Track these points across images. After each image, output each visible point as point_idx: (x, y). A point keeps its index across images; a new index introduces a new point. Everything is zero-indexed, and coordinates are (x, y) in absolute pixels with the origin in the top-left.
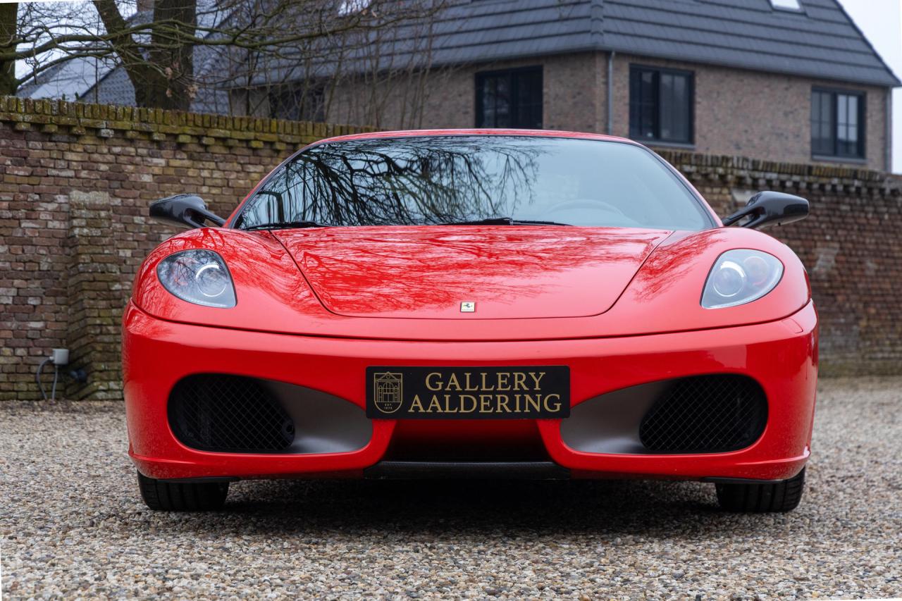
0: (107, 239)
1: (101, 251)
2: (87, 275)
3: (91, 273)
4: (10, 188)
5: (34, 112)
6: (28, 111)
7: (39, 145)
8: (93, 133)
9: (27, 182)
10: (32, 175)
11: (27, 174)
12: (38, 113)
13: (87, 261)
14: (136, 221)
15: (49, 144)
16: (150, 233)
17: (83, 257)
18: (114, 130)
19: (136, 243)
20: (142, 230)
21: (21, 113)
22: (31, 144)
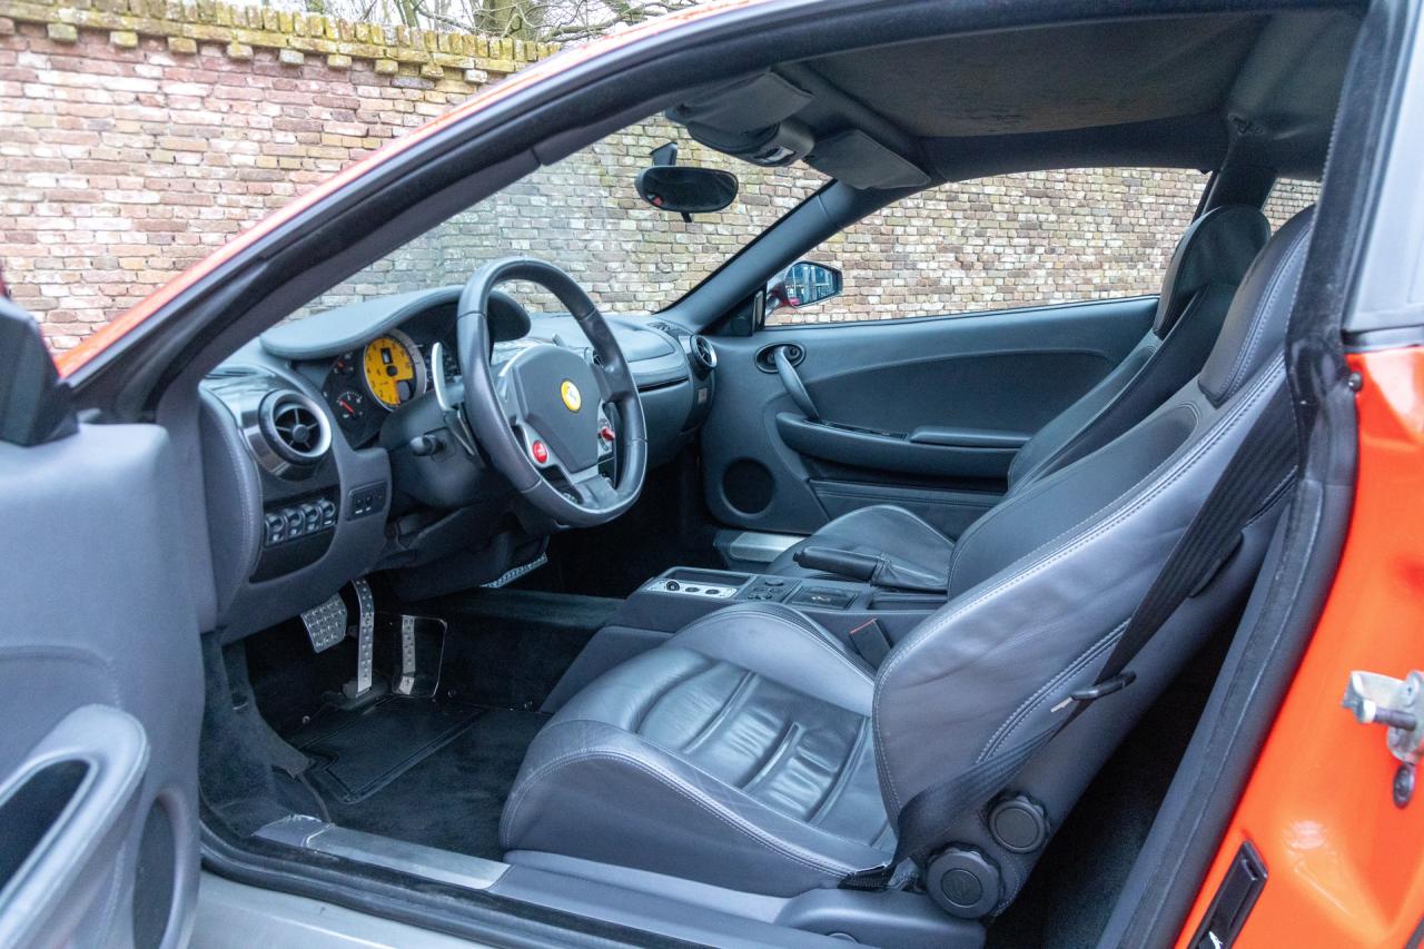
0: (487, 227)
1: (478, 242)
2: (456, 275)
3: (463, 272)
4: (333, 153)
5: (355, 39)
6: (345, 37)
7: (375, 91)
8: (459, 77)
9: (360, 145)
10: (367, 135)
11: (360, 134)
12: (361, 42)
13: (455, 257)
14: (534, 203)
15: (391, 92)
16: (556, 218)
17: (450, 251)
18: (489, 72)
19: (535, 232)
20: (543, 214)
21: (334, 40)
22: (361, 89)
